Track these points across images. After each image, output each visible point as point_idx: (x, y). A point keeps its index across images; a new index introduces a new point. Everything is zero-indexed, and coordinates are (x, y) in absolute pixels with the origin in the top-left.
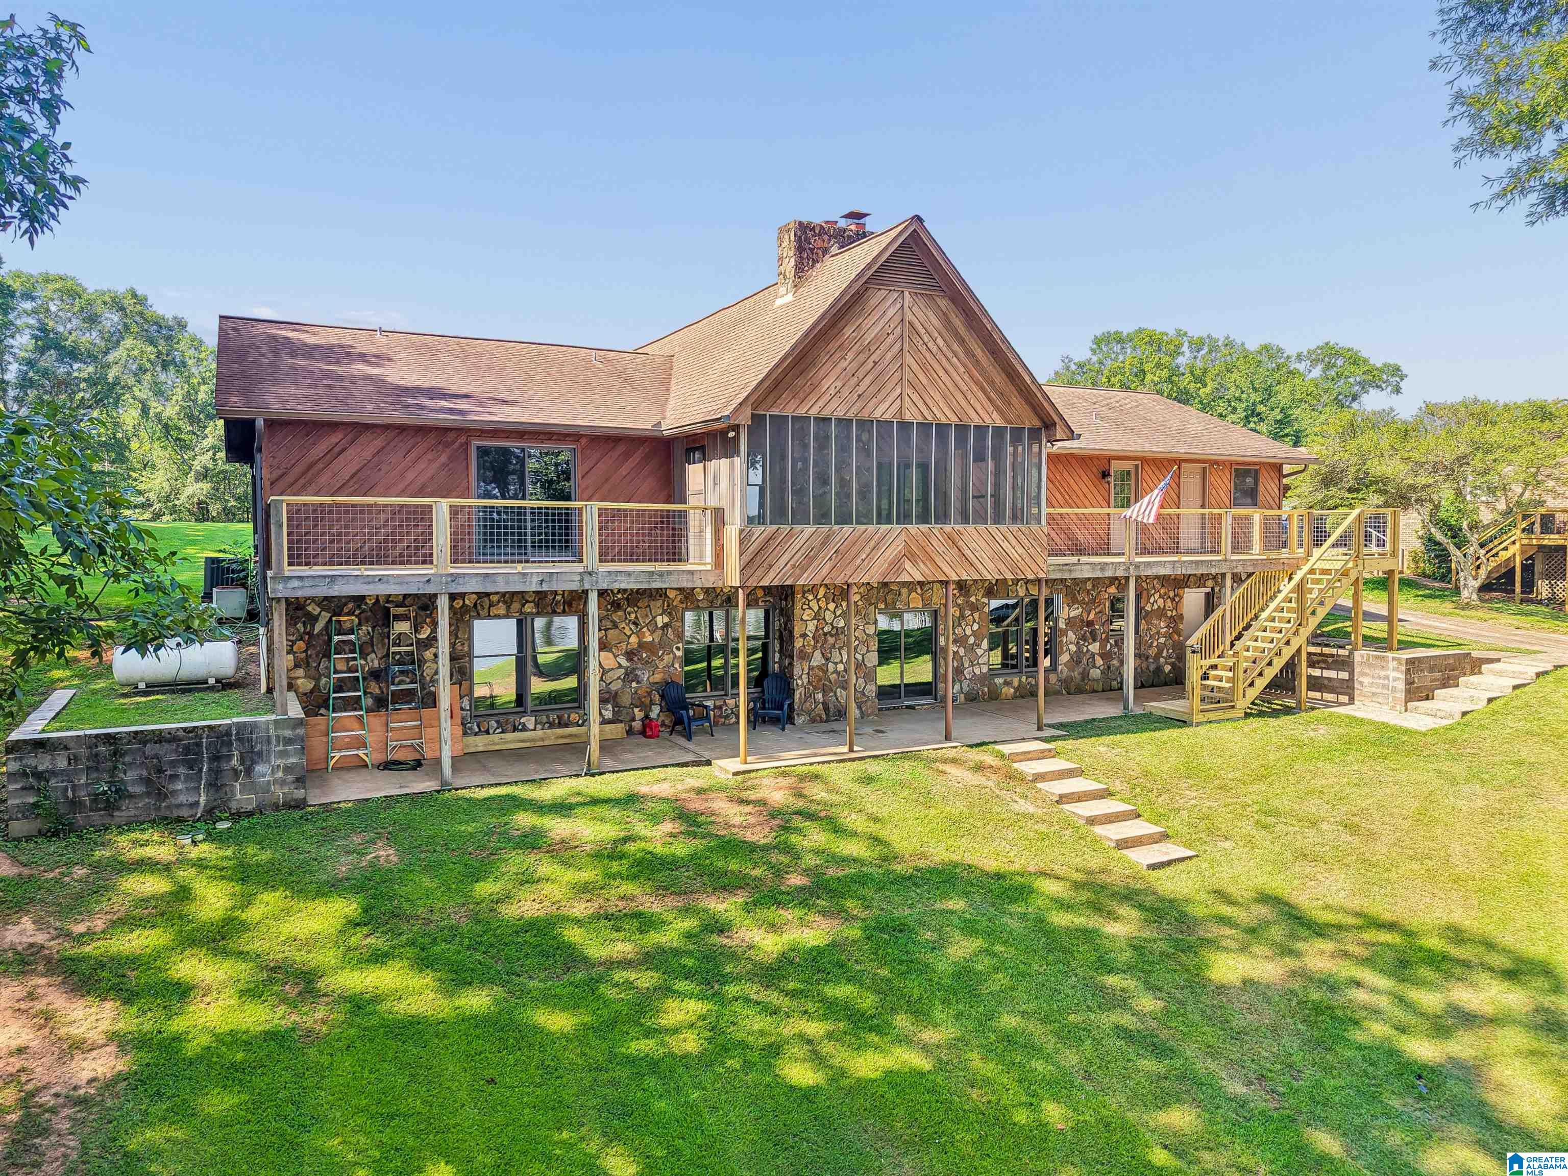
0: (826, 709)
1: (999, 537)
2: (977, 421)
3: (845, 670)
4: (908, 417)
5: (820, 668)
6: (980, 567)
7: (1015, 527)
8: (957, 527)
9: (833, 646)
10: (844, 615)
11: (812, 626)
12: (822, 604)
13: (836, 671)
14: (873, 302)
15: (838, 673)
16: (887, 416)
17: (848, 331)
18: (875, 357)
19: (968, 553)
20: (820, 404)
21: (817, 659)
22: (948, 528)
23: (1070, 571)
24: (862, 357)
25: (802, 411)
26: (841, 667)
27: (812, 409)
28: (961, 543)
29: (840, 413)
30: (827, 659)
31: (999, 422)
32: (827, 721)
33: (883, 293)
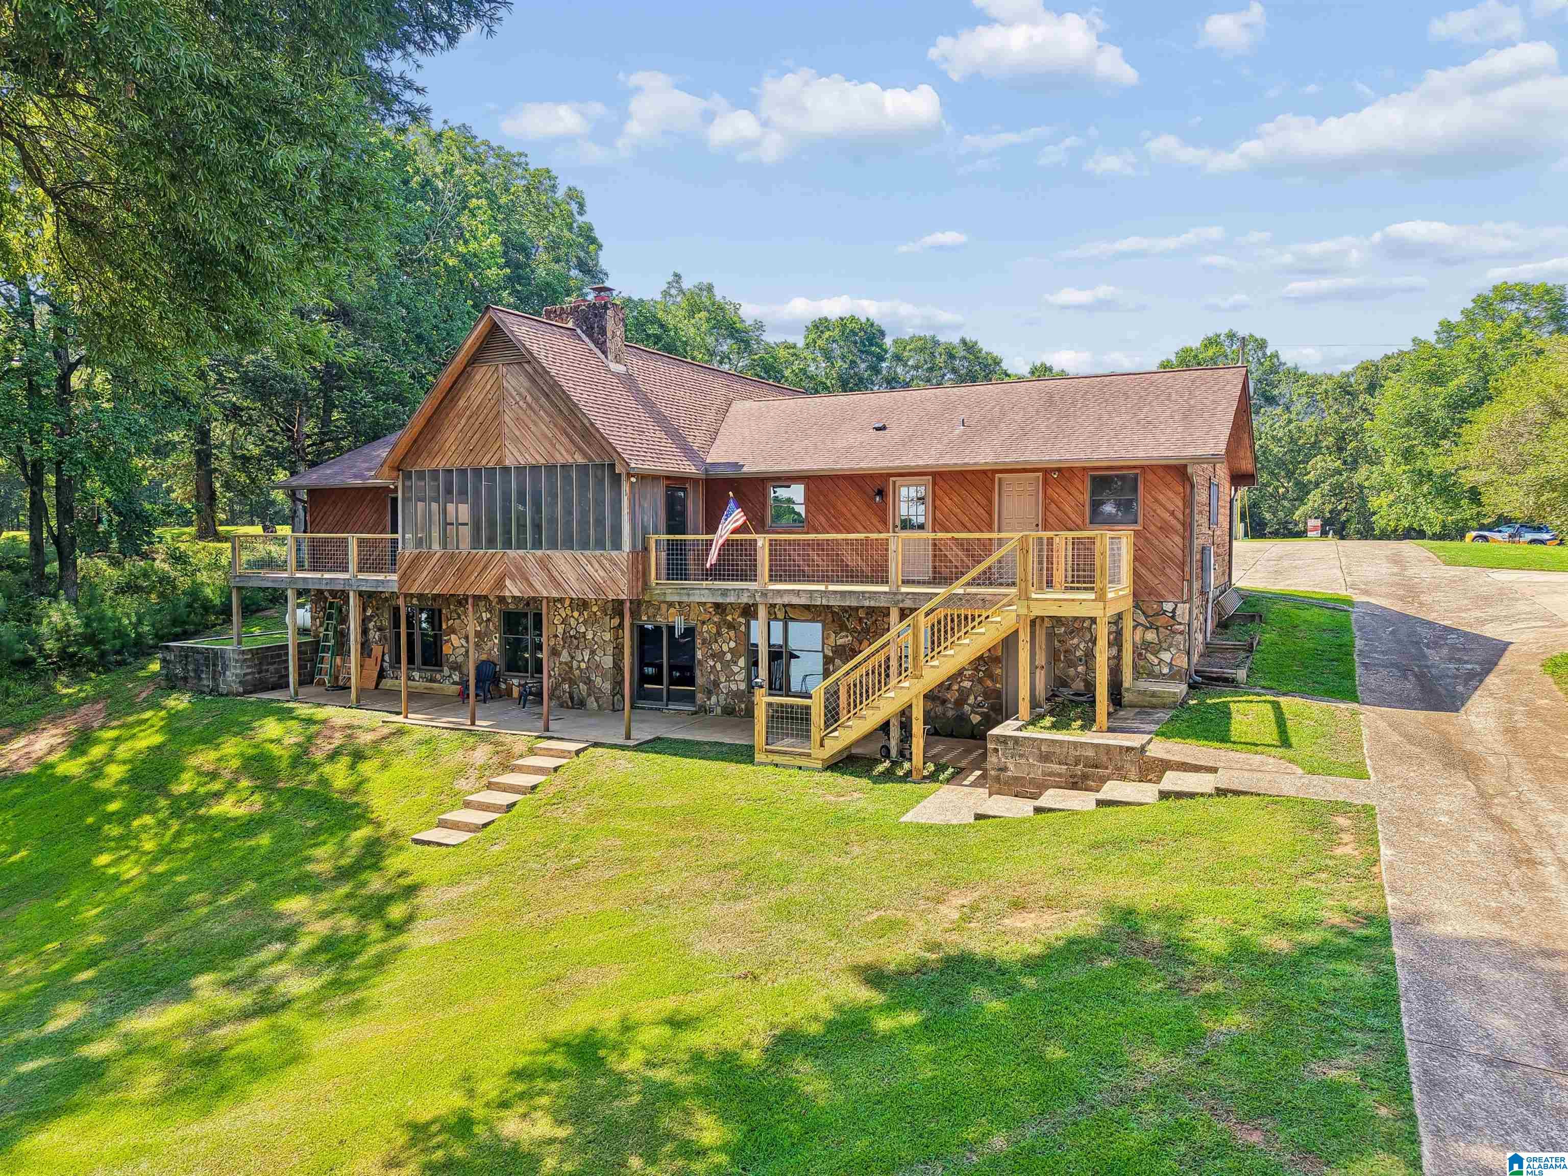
0: (572, 698)
1: (584, 561)
2: (562, 461)
3: (587, 668)
4: (507, 463)
5: (566, 663)
6: (567, 587)
7: (598, 553)
8: (548, 552)
9: (577, 647)
10: (585, 622)
11: (560, 629)
12: (569, 613)
13: (579, 667)
14: (478, 377)
15: (581, 670)
16: (491, 465)
17: (461, 403)
18: (481, 419)
19: (555, 574)
20: (445, 460)
21: (565, 656)
22: (539, 553)
23: (689, 595)
24: (472, 420)
25: (433, 466)
26: (583, 665)
27: (439, 463)
28: (550, 566)
29: (458, 464)
30: (572, 658)
31: (580, 459)
32: (573, 708)
33: (485, 368)
